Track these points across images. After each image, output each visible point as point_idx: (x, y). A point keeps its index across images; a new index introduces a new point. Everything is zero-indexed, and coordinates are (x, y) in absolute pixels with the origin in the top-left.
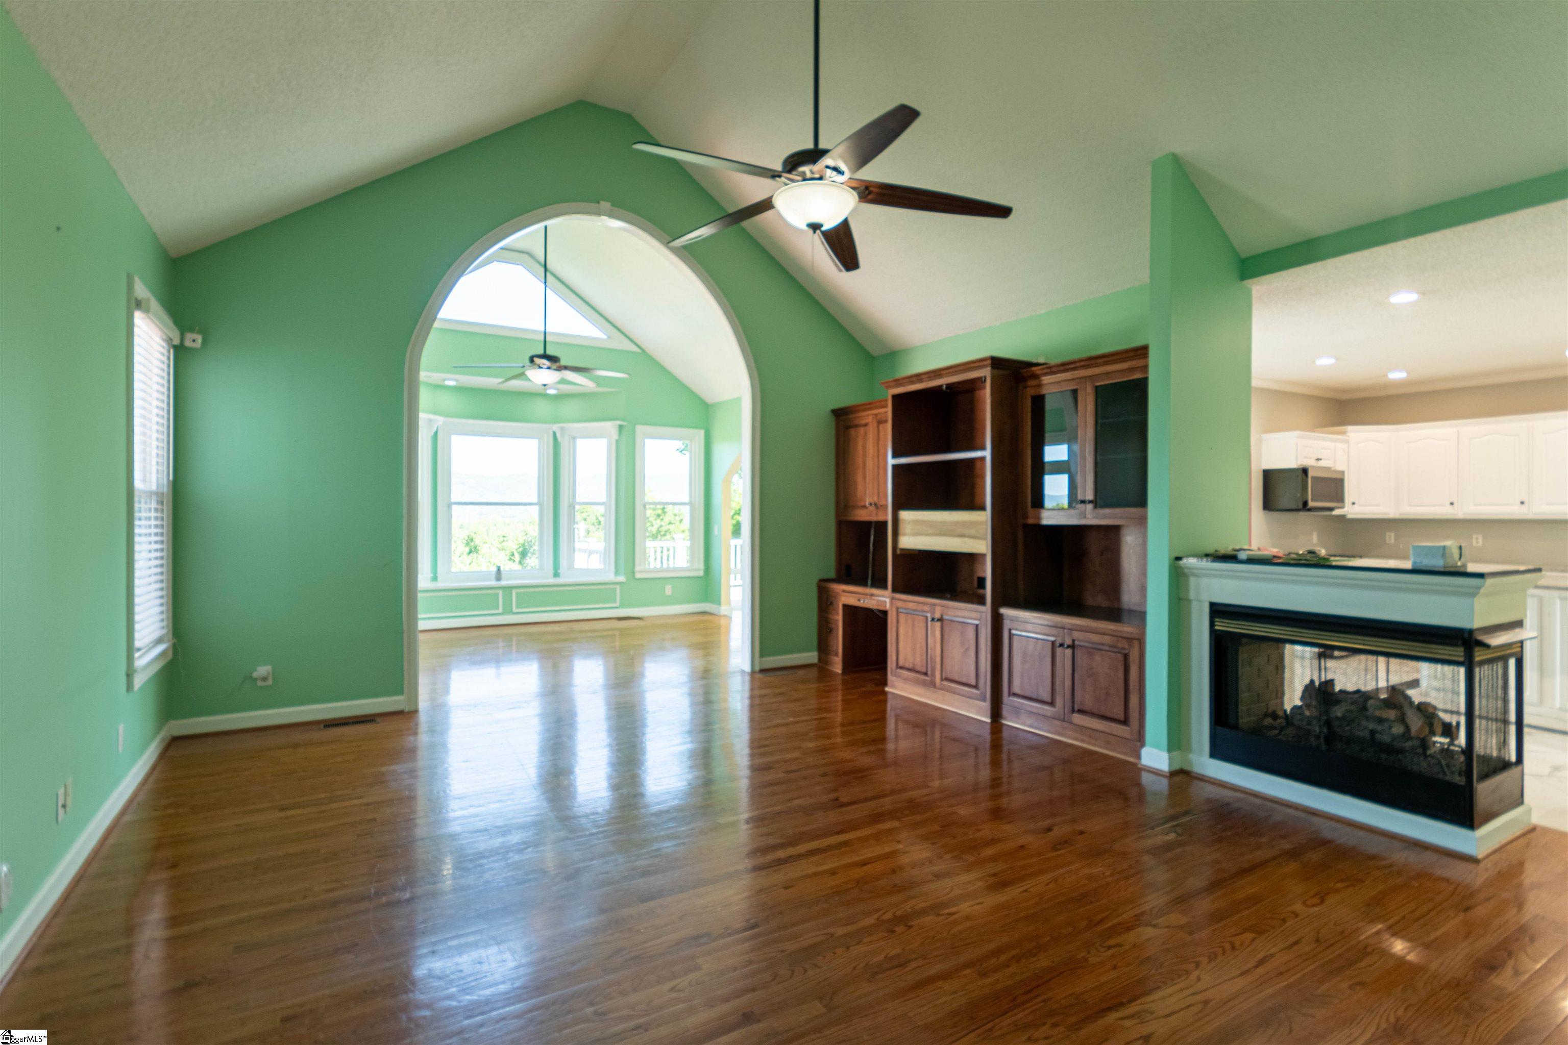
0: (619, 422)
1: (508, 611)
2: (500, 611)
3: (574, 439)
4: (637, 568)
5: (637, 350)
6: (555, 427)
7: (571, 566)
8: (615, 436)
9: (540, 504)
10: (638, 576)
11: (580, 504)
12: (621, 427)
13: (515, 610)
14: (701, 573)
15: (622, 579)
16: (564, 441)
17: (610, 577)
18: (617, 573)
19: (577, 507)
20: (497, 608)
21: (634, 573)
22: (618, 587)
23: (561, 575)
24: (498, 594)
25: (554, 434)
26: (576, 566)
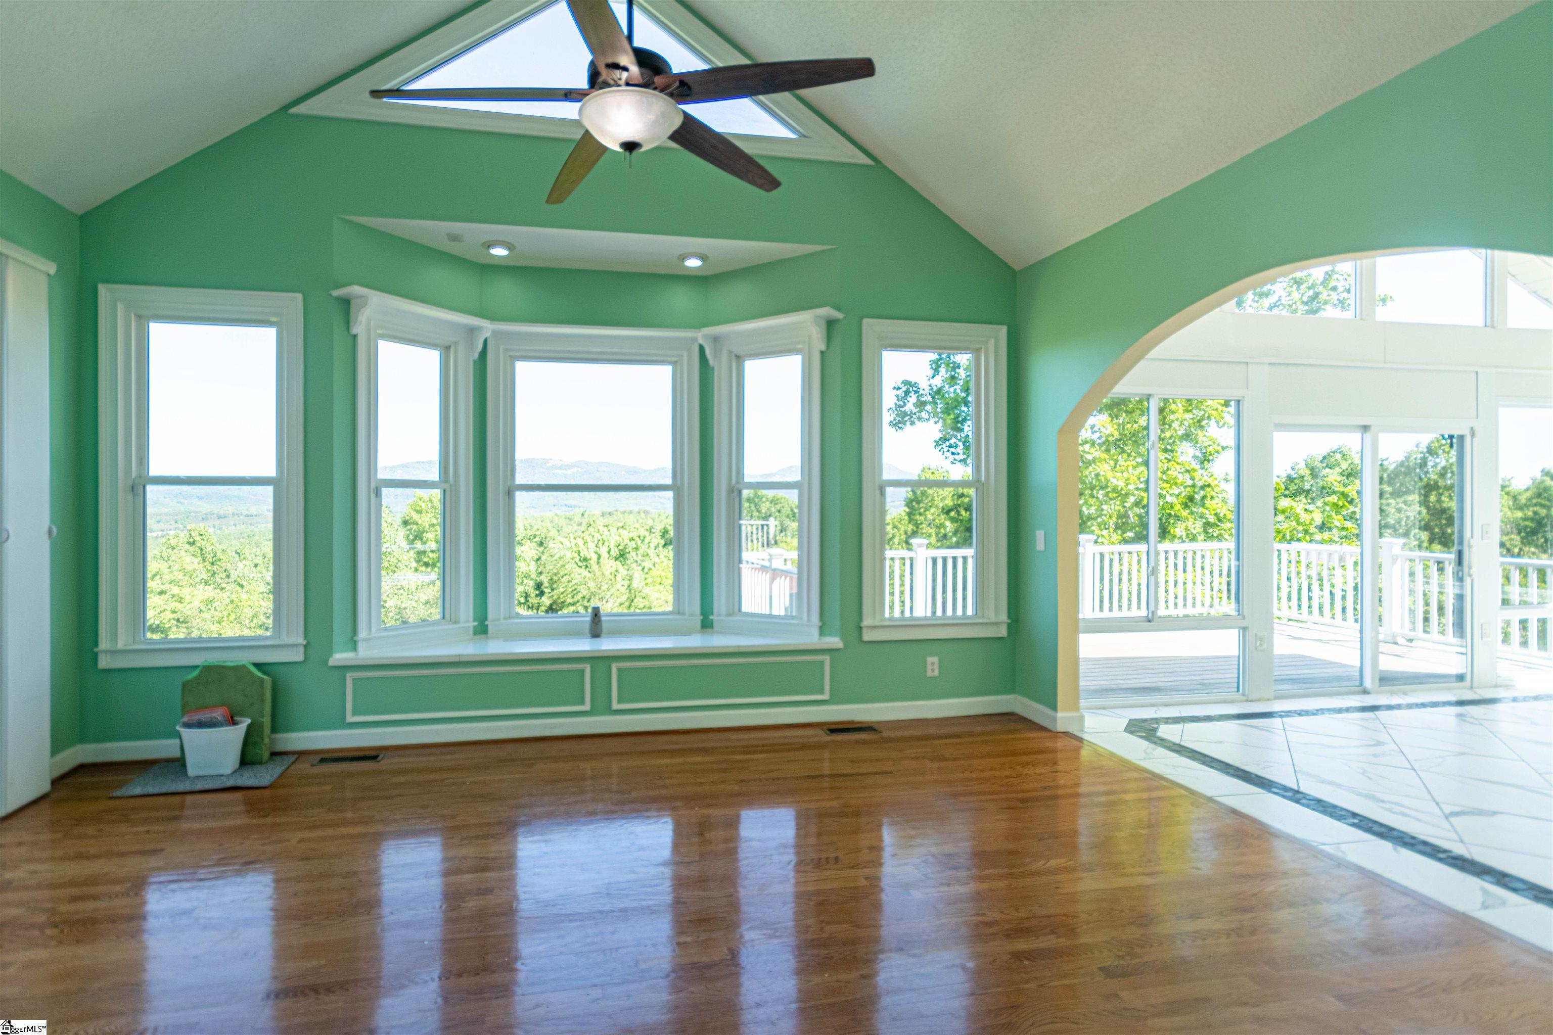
0: (827, 311)
1: (602, 707)
2: (587, 707)
3: (739, 359)
4: (867, 622)
5: (868, 161)
6: (701, 336)
7: (735, 607)
8: (819, 344)
9: (675, 488)
10: (868, 636)
11: (750, 486)
12: (831, 324)
13: (615, 706)
14: (1003, 632)
15: (834, 641)
16: (720, 365)
17: (811, 638)
18: (823, 630)
19: (746, 493)
20: (582, 703)
21: (860, 629)
22: (827, 658)
23: (715, 625)
24: (582, 672)
25: (702, 349)
26: (745, 609)
